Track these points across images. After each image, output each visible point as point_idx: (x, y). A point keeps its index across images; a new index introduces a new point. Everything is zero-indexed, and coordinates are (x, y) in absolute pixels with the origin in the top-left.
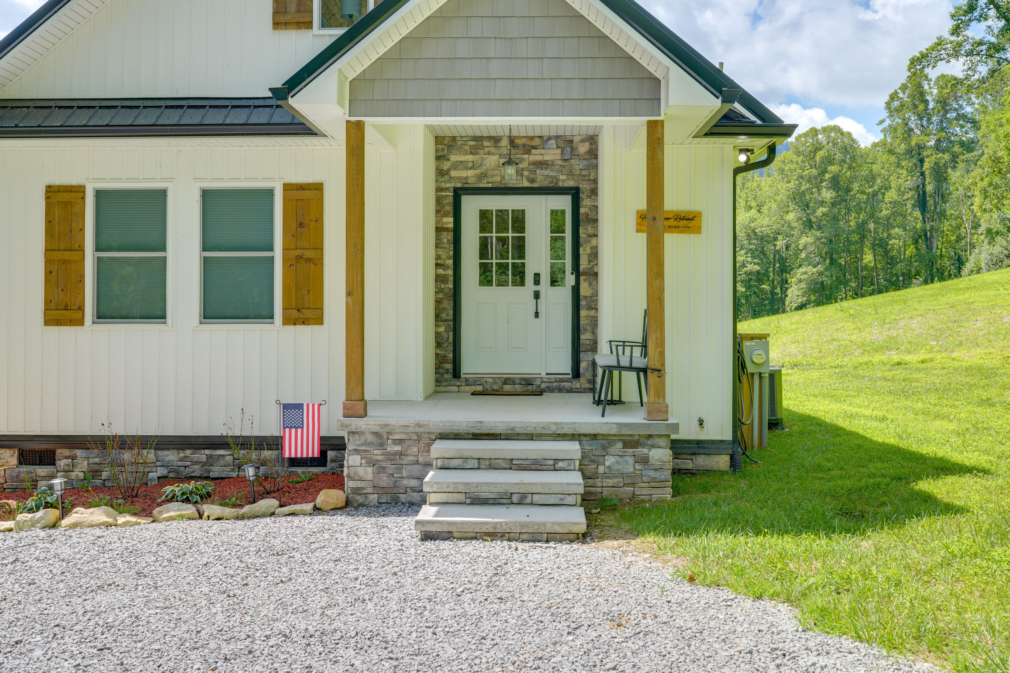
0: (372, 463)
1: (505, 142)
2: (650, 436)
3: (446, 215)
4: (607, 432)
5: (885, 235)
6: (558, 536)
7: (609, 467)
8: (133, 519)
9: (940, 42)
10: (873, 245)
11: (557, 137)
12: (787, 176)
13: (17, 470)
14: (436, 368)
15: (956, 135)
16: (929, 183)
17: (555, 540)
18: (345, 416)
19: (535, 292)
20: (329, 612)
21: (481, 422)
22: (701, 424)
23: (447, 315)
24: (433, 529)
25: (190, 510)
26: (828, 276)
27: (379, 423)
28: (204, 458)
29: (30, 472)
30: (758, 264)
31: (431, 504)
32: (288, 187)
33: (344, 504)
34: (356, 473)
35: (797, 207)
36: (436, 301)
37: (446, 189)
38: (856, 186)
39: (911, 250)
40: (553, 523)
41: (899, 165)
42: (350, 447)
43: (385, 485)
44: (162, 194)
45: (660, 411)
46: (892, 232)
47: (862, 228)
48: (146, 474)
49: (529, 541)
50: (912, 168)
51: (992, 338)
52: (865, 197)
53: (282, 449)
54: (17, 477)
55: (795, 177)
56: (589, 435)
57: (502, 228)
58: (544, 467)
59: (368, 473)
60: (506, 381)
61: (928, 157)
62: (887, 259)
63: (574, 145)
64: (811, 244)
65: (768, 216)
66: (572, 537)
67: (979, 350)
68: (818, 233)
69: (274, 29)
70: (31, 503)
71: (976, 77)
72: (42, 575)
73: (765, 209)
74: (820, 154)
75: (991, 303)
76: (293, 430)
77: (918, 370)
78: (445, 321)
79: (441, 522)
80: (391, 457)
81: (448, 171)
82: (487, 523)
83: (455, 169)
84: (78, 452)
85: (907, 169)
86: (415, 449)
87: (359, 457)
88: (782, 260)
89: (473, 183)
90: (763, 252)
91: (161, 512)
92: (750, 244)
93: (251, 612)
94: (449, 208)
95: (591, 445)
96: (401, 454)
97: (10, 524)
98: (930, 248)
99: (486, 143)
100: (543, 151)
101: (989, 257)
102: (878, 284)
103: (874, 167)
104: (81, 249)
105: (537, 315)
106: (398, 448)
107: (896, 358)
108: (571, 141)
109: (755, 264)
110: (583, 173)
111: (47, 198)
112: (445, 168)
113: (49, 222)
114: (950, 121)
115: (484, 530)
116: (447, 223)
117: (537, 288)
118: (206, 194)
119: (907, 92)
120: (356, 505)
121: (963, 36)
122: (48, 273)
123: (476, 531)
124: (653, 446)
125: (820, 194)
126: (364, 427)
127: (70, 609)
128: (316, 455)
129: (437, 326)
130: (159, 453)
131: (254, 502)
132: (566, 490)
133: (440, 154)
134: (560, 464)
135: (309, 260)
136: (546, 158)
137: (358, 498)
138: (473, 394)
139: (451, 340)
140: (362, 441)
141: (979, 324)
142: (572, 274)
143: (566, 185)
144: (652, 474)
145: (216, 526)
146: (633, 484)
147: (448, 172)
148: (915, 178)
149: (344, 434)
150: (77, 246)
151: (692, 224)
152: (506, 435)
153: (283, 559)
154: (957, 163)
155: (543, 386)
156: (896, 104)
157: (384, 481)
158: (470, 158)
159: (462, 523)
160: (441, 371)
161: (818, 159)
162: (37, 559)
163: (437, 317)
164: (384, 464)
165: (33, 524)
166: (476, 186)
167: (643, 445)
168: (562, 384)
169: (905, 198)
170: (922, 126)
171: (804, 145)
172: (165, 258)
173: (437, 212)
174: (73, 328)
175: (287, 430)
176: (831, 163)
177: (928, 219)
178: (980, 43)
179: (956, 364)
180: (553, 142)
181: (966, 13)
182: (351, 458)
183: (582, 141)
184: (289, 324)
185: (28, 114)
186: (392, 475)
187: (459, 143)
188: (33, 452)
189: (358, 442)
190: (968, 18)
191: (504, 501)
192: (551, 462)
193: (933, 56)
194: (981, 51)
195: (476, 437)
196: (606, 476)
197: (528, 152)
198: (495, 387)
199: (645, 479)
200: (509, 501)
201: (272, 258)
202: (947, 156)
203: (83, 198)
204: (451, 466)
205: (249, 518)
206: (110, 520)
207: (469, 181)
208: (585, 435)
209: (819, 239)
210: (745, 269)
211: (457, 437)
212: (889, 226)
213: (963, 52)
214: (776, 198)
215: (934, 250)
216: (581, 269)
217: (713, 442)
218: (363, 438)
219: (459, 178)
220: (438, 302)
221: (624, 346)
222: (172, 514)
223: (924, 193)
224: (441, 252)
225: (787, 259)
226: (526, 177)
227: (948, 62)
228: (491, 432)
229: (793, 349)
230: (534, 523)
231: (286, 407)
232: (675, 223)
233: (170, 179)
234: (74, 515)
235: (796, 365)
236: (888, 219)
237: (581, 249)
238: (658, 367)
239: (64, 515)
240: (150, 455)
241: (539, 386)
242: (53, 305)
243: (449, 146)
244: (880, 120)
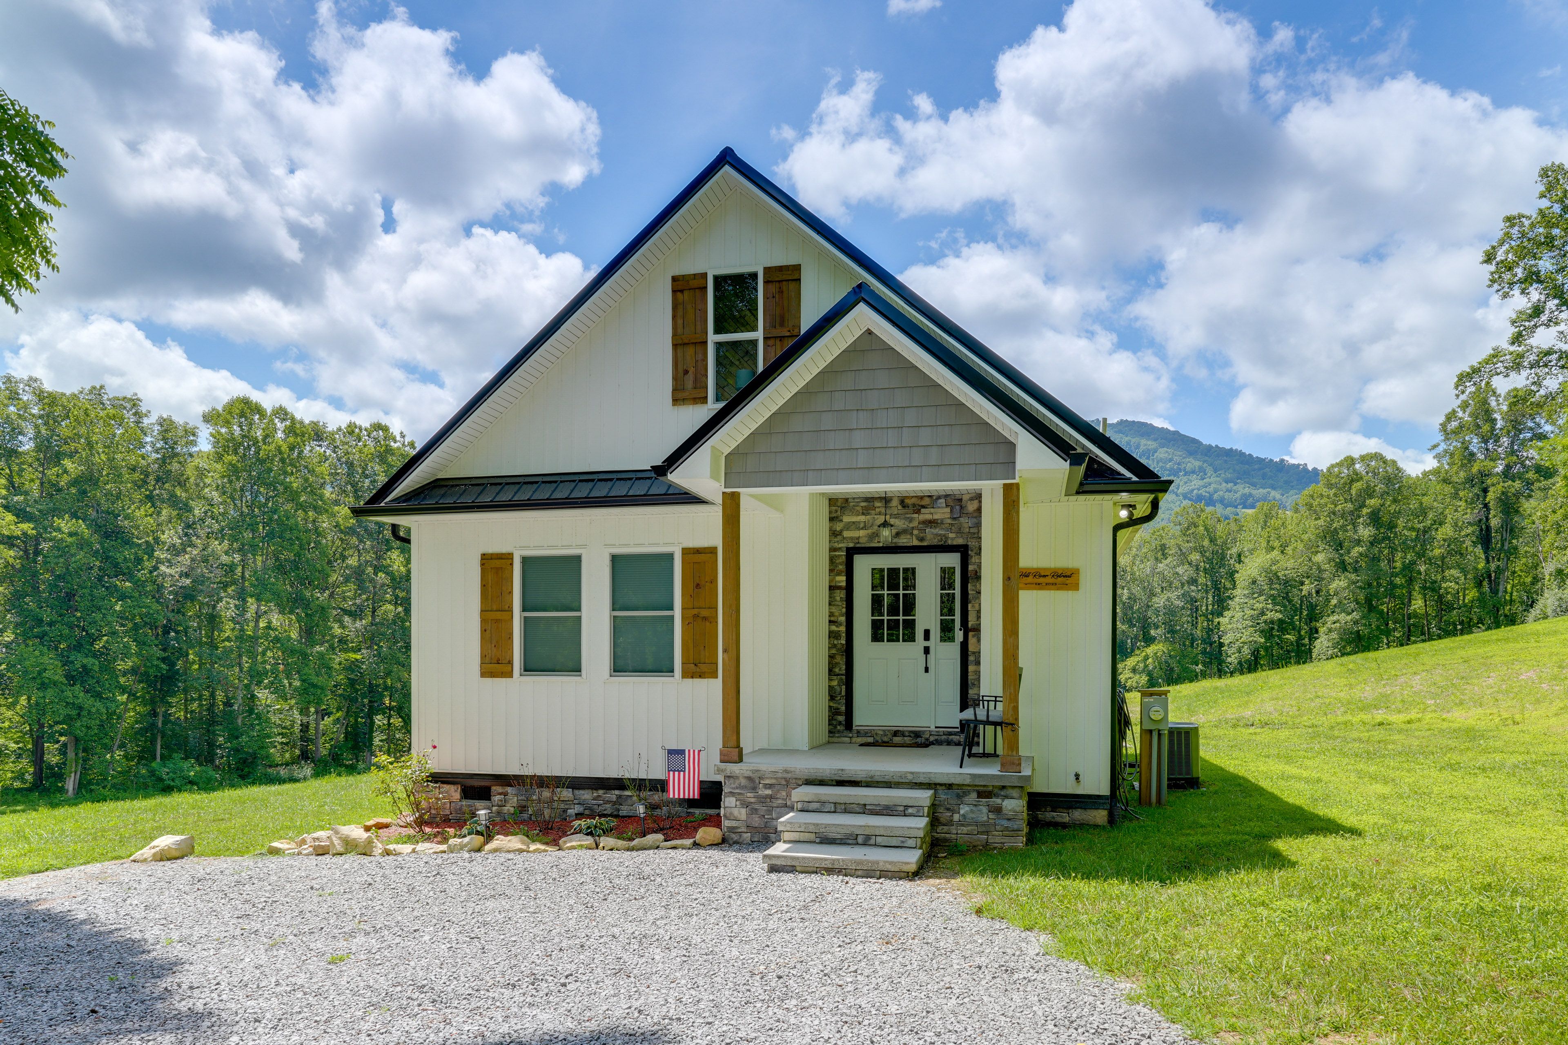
0: (746, 805)
1: (895, 503)
2: (1004, 787)
3: (839, 574)
4: (961, 783)
5: (1439, 577)
6: (890, 874)
7: (964, 815)
8: (543, 847)
9: (1496, 354)
10: (1424, 588)
11: (946, 496)
12: (1315, 512)
13: (460, 803)
14: (829, 720)
15: (1532, 458)
16: (1495, 516)
17: (886, 877)
18: (722, 761)
19: (925, 648)
20: (658, 923)
21: (842, 770)
22: (1077, 779)
23: (840, 670)
24: (778, 862)
25: (589, 841)
26: (1365, 625)
27: (751, 768)
28: (614, 798)
29: (470, 806)
30: (1281, 611)
31: (785, 842)
32: (686, 552)
33: (720, 841)
34: (731, 813)
35: (1327, 547)
36: (829, 656)
37: (840, 549)
38: (1401, 522)
39: (1472, 594)
40: (885, 862)
41: (1455, 496)
42: (726, 789)
43: (757, 825)
44: (577, 559)
45: (1013, 764)
46: (1447, 573)
47: (1409, 569)
48: (565, 811)
49: (863, 877)
50: (1472, 499)
51: (1500, 696)
52: (1414, 534)
53: (668, 791)
54: (460, 809)
55: (1326, 513)
56: (945, 785)
57: (894, 586)
58: (895, 813)
59: (742, 813)
60: (896, 733)
61: (1493, 485)
62: (1441, 605)
63: (963, 503)
64: (1344, 589)
65: (1293, 558)
66: (902, 875)
67: (1480, 711)
68: (1353, 577)
69: (674, 405)
70: (465, 831)
71: (1542, 392)
72: (452, 885)
73: (1289, 550)
74: (1357, 486)
75: (1512, 658)
76: (676, 773)
77: (1400, 731)
78: (838, 675)
79: (785, 857)
80: (763, 800)
81: (841, 531)
82: (826, 860)
83: (848, 529)
84: (509, 790)
85: (1466, 501)
86: (784, 794)
87: (734, 799)
88: (1312, 607)
89: (864, 543)
90: (1287, 597)
91: (565, 842)
92: (1271, 589)
93: (598, 919)
94: (842, 567)
95: (946, 794)
96: (771, 797)
97: (444, 847)
98: (1494, 591)
99: (877, 504)
100: (932, 510)
101: (1557, 603)
102: (1429, 634)
103: (1425, 499)
104: (510, 610)
105: (927, 670)
106: (768, 792)
107: (1379, 718)
108: (960, 500)
109: (1276, 611)
110: (972, 530)
111: (482, 564)
112: (838, 529)
113: (484, 586)
114: (1523, 443)
115: (823, 865)
116: (839, 582)
117: (927, 644)
118: (615, 559)
119: (1468, 410)
120: (731, 842)
121: (1525, 345)
122: (484, 631)
123: (817, 865)
124: (1006, 797)
125: (1356, 531)
126: (737, 772)
127: (463, 910)
128: (696, 797)
129: (830, 680)
130: (577, 792)
131: (644, 836)
132: (907, 833)
133: (834, 515)
134: (910, 811)
135: (705, 619)
136: (936, 517)
137: (733, 836)
138: (861, 745)
139: (843, 693)
140: (736, 784)
141: (1491, 681)
142: (961, 630)
143: (955, 543)
144: (1005, 823)
145: (606, 854)
146: (987, 833)
147: (840, 533)
148: (1476, 511)
149: (719, 778)
150: (506, 607)
151: (1069, 581)
152: (866, 782)
153: (644, 883)
154: (1532, 491)
155: (932, 739)
156: (1454, 424)
157: (756, 821)
158: (862, 518)
159: (804, 858)
160: (834, 722)
161: (1353, 492)
162: (453, 874)
163: (830, 671)
164: (756, 806)
165: (462, 847)
166: (868, 545)
167: (997, 796)
168: (951, 737)
169: (1463, 533)
170: (1487, 450)
171: (1337, 476)
172: (580, 618)
173: (831, 571)
174: (504, 679)
175: (671, 773)
176: (1371, 496)
177: (1493, 558)
178: (1549, 353)
179: (1445, 725)
180: (943, 501)
181: (1531, 317)
182: (727, 799)
183: (971, 499)
184: (688, 677)
185: (464, 491)
186: (764, 816)
187: (852, 504)
188: (472, 787)
189: (733, 786)
190: (1533, 323)
191: (850, 842)
192: (902, 808)
193: (1487, 370)
194: (1550, 361)
195: (840, 783)
196: (961, 824)
197: (918, 512)
198: (886, 739)
199: (998, 828)
200: (854, 842)
201: (672, 617)
202: (1517, 484)
203: (512, 564)
204: (810, 809)
205: (638, 850)
206: (524, 847)
207: (861, 541)
208: (941, 785)
209: (1354, 583)
210: (1265, 617)
211: (822, 783)
212: (1443, 566)
213: (1525, 364)
214: (1302, 536)
215: (1500, 594)
216: (970, 625)
217: (1090, 797)
218: (737, 782)
219: (852, 538)
220: (831, 657)
221: (996, 701)
222: (574, 844)
223: (1488, 528)
224: (834, 609)
225: (1316, 606)
226: (916, 536)
227: (1507, 376)
228: (853, 779)
229: (1269, 706)
230: (868, 861)
231: (671, 752)
232: (1053, 580)
233: (584, 546)
234: (495, 842)
235: (1266, 724)
236: (1443, 558)
237: (970, 606)
238: (1011, 721)
239: (486, 843)
240: (567, 794)
241: (927, 739)
242: (487, 660)
243: (842, 508)
244: (1432, 444)
